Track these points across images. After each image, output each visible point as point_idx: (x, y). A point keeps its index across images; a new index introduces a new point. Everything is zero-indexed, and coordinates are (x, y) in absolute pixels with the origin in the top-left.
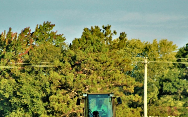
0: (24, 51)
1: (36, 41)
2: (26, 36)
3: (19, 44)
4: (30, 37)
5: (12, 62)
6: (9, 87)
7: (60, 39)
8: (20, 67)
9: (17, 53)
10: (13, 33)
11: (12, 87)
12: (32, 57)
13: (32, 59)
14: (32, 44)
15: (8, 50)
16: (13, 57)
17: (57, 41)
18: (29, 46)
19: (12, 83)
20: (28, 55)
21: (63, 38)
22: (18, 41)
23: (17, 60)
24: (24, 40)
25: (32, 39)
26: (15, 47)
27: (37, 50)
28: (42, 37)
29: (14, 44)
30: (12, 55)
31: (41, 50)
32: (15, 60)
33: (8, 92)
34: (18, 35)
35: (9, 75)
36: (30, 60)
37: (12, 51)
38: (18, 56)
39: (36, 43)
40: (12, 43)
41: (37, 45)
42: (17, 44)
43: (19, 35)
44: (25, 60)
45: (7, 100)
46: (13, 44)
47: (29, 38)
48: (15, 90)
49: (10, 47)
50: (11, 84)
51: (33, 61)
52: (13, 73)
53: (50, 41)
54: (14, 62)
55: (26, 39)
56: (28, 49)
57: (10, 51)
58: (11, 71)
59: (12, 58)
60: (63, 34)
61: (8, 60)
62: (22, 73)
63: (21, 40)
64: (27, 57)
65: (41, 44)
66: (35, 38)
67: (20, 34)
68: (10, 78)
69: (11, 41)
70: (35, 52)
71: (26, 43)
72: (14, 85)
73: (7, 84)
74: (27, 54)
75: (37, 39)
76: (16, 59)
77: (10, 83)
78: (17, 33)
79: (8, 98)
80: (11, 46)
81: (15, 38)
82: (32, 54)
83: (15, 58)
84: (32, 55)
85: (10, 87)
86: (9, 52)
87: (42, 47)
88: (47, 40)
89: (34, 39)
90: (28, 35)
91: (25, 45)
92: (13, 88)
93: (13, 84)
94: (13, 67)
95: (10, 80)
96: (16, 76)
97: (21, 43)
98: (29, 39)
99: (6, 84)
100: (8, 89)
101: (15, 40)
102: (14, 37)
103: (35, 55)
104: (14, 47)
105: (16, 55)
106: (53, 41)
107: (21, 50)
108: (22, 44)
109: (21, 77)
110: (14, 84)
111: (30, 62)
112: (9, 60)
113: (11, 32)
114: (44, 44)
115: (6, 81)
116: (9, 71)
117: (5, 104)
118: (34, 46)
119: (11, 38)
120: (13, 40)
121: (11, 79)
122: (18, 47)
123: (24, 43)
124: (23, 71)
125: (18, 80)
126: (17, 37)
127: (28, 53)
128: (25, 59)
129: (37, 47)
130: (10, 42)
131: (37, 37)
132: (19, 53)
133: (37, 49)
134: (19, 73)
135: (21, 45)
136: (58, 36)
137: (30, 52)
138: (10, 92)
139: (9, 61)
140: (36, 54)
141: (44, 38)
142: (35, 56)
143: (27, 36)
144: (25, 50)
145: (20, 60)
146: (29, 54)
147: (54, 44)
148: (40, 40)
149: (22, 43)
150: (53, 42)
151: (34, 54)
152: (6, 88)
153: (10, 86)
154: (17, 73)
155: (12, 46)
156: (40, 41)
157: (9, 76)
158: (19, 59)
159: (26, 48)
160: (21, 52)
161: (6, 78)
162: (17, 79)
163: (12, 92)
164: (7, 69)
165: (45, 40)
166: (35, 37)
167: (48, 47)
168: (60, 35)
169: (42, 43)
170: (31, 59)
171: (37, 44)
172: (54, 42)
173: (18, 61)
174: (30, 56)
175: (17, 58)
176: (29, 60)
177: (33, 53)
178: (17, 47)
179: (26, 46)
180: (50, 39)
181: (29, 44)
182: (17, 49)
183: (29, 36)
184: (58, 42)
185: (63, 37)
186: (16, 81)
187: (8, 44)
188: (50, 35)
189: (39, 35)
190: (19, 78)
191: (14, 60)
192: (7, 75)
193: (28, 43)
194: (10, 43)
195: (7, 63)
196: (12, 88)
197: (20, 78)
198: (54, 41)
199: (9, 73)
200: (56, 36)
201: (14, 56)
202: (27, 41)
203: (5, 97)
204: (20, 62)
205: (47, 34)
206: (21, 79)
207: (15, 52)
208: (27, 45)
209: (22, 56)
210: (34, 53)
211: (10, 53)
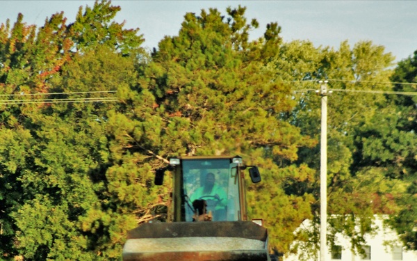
0: (51, 66)
1: (79, 43)
2: (56, 31)
3: (40, 50)
4: (65, 36)
5: (24, 92)
6: (17, 147)
7: (131, 40)
8: (41, 103)
9: (35, 70)
10: (26, 26)
11: (23, 147)
12: (69, 80)
13: (70, 85)
14: (70, 51)
15: (15, 64)
16: (26, 79)
17: (125, 43)
18: (62, 54)
19: (22, 139)
20: (61, 74)
21: (139, 38)
22: (37, 43)
23: (34, 86)
24: (51, 42)
25: (70, 38)
26: (32, 58)
27: (80, 65)
28: (93, 36)
29: (29, 50)
30: (25, 76)
31: (89, 65)
32: (31, 88)
33: (14, 158)
34: (37, 31)
35: (17, 120)
36: (65, 87)
37: (23, 66)
38: (38, 78)
39: (78, 49)
40: (24, 48)
41: (81, 53)
42: (36, 51)
43: (39, 29)
44: (52, 87)
45: (12, 177)
46: (27, 51)
47: (62, 36)
48: (30, 154)
49: (19, 58)
50: (20, 141)
51: (70, 88)
52: (26, 116)
53: (108, 44)
54: (29, 90)
55: (55, 39)
56: (59, 61)
57: (19, 67)
58: (23, 112)
59: (25, 82)
60: (138, 29)
61: (14, 85)
62: (47, 117)
63: (44, 42)
64: (57, 80)
65: (90, 51)
66: (76, 37)
67: (43, 28)
68: (20, 127)
69: (22, 45)
70: (75, 68)
71: (56, 49)
72: (28, 144)
73: (14, 141)
74: (58, 73)
75: (81, 40)
76: (32, 85)
77: (19, 138)
78: (35, 26)
79: (14, 172)
80: (21, 55)
81: (32, 37)
82: (68, 73)
83: (31, 82)
84: (68, 76)
85: (19, 147)
86: (16, 70)
87: (92, 56)
88: (102, 42)
89: (73, 39)
90: (60, 30)
91: (54, 52)
92: (27, 151)
93: (25, 141)
94: (27, 102)
95: (19, 132)
96: (32, 123)
97: (43, 48)
98: (61, 40)
99: (10, 141)
100: (13, 153)
101: (32, 42)
102: (28, 35)
103: (75, 74)
104: (28, 56)
105: (32, 74)
106: (116, 44)
107: (45, 64)
108: (48, 51)
109: (44, 126)
110: (29, 140)
111: (65, 90)
112: (18, 86)
113: (22, 24)
114: (96, 51)
115: (9, 133)
116: (17, 112)
117: (9, 186)
118: (74, 54)
119: (23, 37)
120: (27, 41)
121: (22, 129)
122: (38, 58)
123: (50, 49)
124: (49, 111)
125: (38, 133)
126: (36, 35)
127: (61, 71)
128: (52, 83)
129: (81, 57)
130: (19, 46)
131: (80, 34)
132: (40, 72)
133: (80, 62)
134: (41, 116)
135: (44, 53)
136: (127, 32)
137: (64, 68)
138: (19, 160)
139: (17, 89)
140: (78, 73)
141: (97, 36)
142: (75, 78)
143: (57, 33)
144: (54, 63)
145: (43, 87)
146: (63, 73)
147: (119, 50)
148: (86, 42)
149: (46, 49)
150: (116, 46)
151: (72, 74)
152: (9, 149)
153: (20, 145)
154: (35, 116)
155: (24, 54)
156: (86, 45)
157: (17, 123)
158: (41, 85)
159: (55, 60)
160: (44, 67)
161: (11, 128)
162: (34, 130)
163: (23, 159)
164: (12, 107)
165: (98, 41)
166: (76, 34)
167: (105, 57)
168: (131, 30)
169: (91, 49)
170: (66, 84)
171: (81, 51)
172: (119, 47)
173: (37, 89)
174: (64, 78)
175: (35, 83)
176: (62, 88)
177: (70, 71)
178: (35, 58)
179: (56, 55)
180: (110, 39)
181: (62, 51)
182: (35, 61)
183: (62, 33)
184: (127, 47)
185: (138, 34)
186: (33, 134)
187: (14, 50)
188: (109, 30)
189: (84, 30)
190: (40, 126)
191: (28, 87)
192: (13, 120)
193: (60, 48)
194: (19, 49)
195: (13, 93)
196: (23, 151)
197: (42, 128)
198: (119, 44)
199: (16, 116)
200: (122, 32)
201: (28, 78)
202: (58, 44)
203: (8, 171)
204: (41, 92)
205: (102, 27)
206: (44, 129)
207: (32, 69)
208: (58, 52)
209: (47, 78)
210: (74, 71)
211: (21, 70)
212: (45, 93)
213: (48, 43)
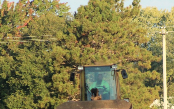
0: (23, 23)
1: (37, 11)
2: (24, 5)
3: (17, 15)
4: (29, 7)
5: (9, 37)
6: (6, 66)
7: (64, 9)
8: (18, 42)
9: (14, 25)
10: (9, 3)
11: (9, 65)
12: (32, 30)
13: (32, 33)
14: (32, 15)
15: (4, 22)
16: (10, 30)
17: (61, 10)
18: (28, 17)
19: (9, 61)
20: (28, 27)
21: (68, 7)
22: (15, 11)
23: (14, 34)
24: (22, 10)
25: (32, 8)
26: (13, 19)
27: (37, 22)
28: (44, 7)
29: (11, 15)
30: (9, 29)
31: (42, 22)
32: (12, 35)
33: (5, 71)
34: (15, 5)
35: (6, 51)
36: (30, 34)
37: (8, 23)
38: (16, 29)
39: (36, 14)
40: (9, 14)
41: (38, 16)
42: (15, 15)
43: (16, 4)
44: (23, 34)
45: (4, 81)
46: (10, 16)
47: (28, 7)
48: (13, 69)
49: (6, 19)
50: (8, 62)
51: (33, 34)
52: (11, 49)
53: (52, 11)
54: (12, 36)
55: (25, 9)
56: (27, 20)
57: (6, 24)
58: (9, 47)
59: (9, 32)
60: (67, 3)
61: (4, 34)
62: (21, 49)
63: (18, 10)
64: (26, 30)
65: (42, 15)
66: (35, 8)
67: (18, 3)
68: (7, 55)
69: (8, 12)
70: (35, 23)
71: (25, 14)
72: (12, 64)
73: (4, 62)
74: (26, 27)
75: (38, 9)
76: (13, 33)
77: (7, 61)
78: (14, 3)
79: (5, 79)
80: (7, 17)
81: (12, 8)
82: (31, 26)
83: (12, 31)
84: (32, 28)
85: (7, 66)
86: (5, 25)
87: (44, 17)
88: (49, 10)
89: (33, 9)
90: (27, 4)
91: (24, 16)
92: (11, 68)
93: (10, 63)
94: (11, 41)
95: (7, 58)
96: (14, 53)
97: (18, 13)
98: (27, 9)
99: (3, 62)
100: (4, 68)
101: (12, 11)
102: (10, 7)
103: (35, 27)
104: (11, 18)
105: (13, 28)
106: (56, 11)
107: (19, 22)
108: (21, 15)
109: (20, 54)
110: (12, 62)
111: (30, 35)
112: (6, 34)
113: (7, 2)
114: (46, 15)
115: (2, 59)
116: (6, 47)
117: (3, 86)
118: (34, 17)
119: (8, 8)
120: (10, 10)
121: (8, 56)
122: (16, 19)
123: (22, 14)
124: (22, 46)
125: (17, 58)
126: (14, 7)
127: (28, 25)
128: (23, 32)
129: (38, 18)
130: (6, 13)
131: (37, 6)
132: (17, 26)
133: (37, 20)
134: (18, 49)
135: (19, 16)
136: (61, 4)
137: (29, 24)
138: (8, 72)
139: (5, 36)
140: (36, 26)
141: (46, 7)
142: (35, 29)
143: (25, 6)
144: (24, 22)
146: (29, 26)
147: (58, 14)
148: (40, 10)
149: (20, 14)
150: (56, 12)
151: (34, 27)
152: (2, 67)
153: (7, 64)
154: (15, 49)
155: (8, 17)
156: (40, 11)
157: (6, 53)
158: (18, 33)
159: (24, 20)
160: (19, 24)
161: (3, 56)
162: (15, 56)
163: (10, 72)
164: (3, 45)
165: (46, 9)
166: (35, 6)
167: (50, 17)
168: (63, 3)
169: (43, 14)
170: (30, 32)
171: (38, 15)
172: (57, 12)
173: (16, 35)
174: (29, 29)
175: (15, 32)
176: (29, 34)
177: (33, 25)
178: (14, 19)
179: (25, 17)
180: (53, 8)
181: (28, 15)
182: (14, 21)
183: (28, 6)
184: (62, 12)
185: (67, 5)
186: (14, 58)
187: (4, 15)
188: (52, 4)
189: (39, 4)
190: (18, 55)
191: (11, 34)
192: (4, 52)
193: (27, 13)
194: (6, 15)
195: (3, 37)
196: (10, 67)
197: (19, 55)
198: (57, 11)
200: (59, 4)
201: (11, 30)
202: (26, 11)
203: (2, 78)
204: (18, 36)
205: (48, 2)
206: (20, 56)
207: (13, 25)
208: (26, 16)
209: (21, 29)
210: (34, 25)
211: (7, 26)
212: (20, 37)
213: (21, 11)
